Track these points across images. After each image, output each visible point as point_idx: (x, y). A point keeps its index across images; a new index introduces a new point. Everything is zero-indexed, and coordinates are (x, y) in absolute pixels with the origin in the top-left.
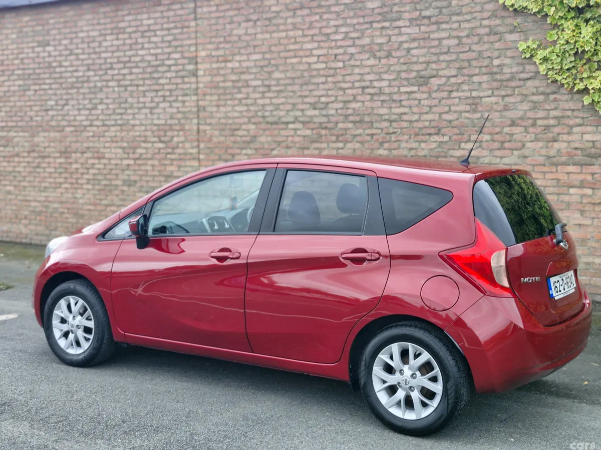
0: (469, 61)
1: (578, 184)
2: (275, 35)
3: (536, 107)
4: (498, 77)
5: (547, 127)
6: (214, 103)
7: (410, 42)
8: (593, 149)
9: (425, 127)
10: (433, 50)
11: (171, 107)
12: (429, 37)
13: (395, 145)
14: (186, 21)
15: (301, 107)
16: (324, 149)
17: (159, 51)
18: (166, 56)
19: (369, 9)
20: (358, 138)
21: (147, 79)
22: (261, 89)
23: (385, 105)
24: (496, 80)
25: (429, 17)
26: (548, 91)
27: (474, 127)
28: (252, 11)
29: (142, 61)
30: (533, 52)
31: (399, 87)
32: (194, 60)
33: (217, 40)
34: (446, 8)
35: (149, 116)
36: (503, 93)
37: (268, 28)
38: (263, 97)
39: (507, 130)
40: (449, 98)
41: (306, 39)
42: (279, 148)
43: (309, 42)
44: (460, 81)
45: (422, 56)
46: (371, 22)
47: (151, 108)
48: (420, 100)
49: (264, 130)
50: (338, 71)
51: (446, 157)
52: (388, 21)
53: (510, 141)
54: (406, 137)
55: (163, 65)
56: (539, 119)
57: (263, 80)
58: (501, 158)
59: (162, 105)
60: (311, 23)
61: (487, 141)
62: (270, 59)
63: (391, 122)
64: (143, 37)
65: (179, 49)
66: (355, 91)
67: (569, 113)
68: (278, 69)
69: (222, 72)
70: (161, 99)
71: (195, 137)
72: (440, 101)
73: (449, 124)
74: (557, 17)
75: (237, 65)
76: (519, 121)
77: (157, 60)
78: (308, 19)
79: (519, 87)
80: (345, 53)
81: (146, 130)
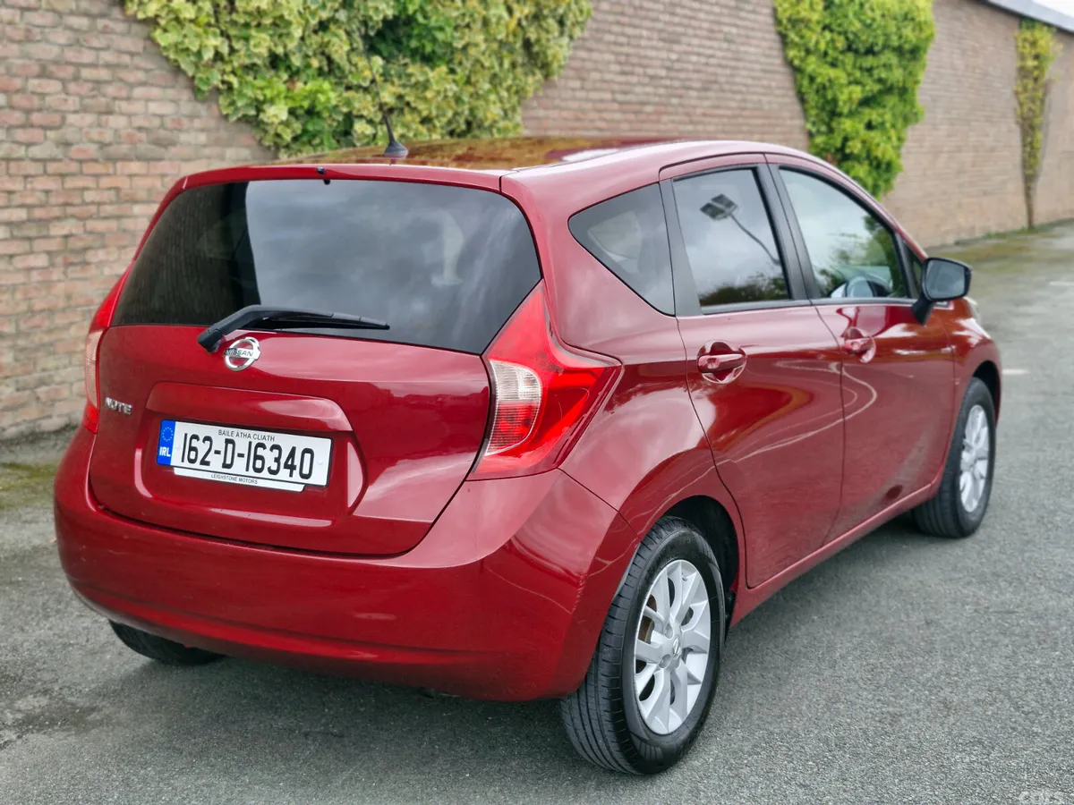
1: (145, 195)
3: (78, 41)
5: (98, 83)
8: (161, 131)
39: (33, 84)
53: (40, 110)
56: (85, 66)
67: (126, 59)
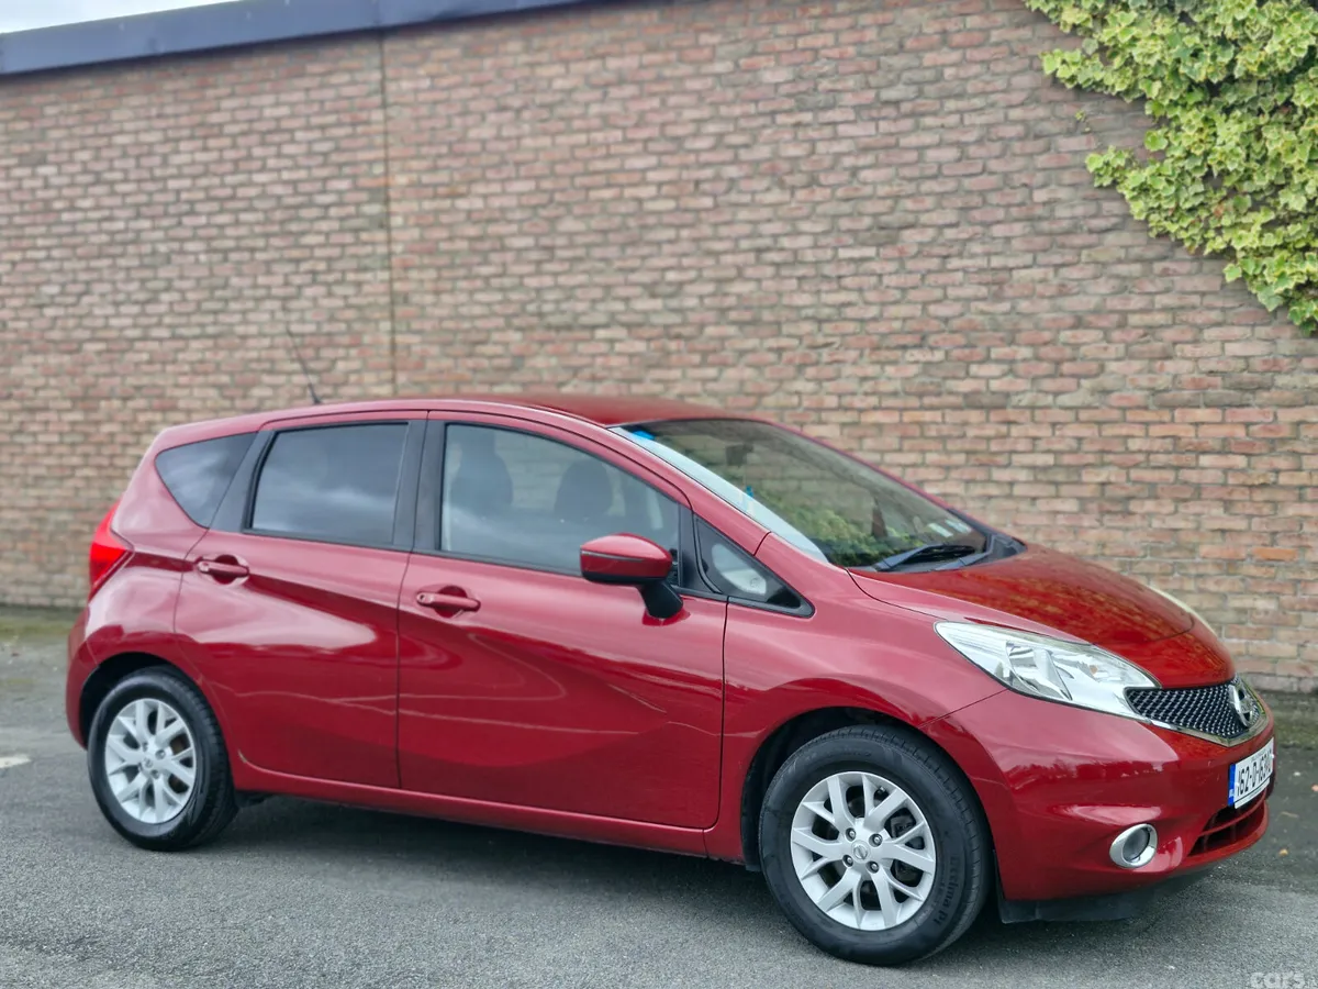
0: (982, 193)
1: (1217, 445)
2: (561, 140)
3: (1126, 288)
4: (1045, 226)
5: (1150, 330)
6: (428, 286)
7: (857, 156)
8: (1245, 374)
9: (892, 333)
10: (907, 172)
11: (330, 295)
12: (897, 145)
13: (830, 371)
14: (362, 109)
15: (622, 292)
16: (675, 381)
17: (302, 174)
18: (318, 186)
19: (769, 84)
20: (749, 358)
21: (274, 235)
22: (535, 255)
23: (806, 287)
24: (1040, 233)
25: (896, 103)
26: (1150, 254)
27: (995, 330)
28: (510, 88)
29: (263, 196)
30: (1117, 175)
31: (835, 249)
32: (382, 194)
33: (434, 151)
34: (931, 82)
35: (280, 315)
36: (1057, 259)
37: (547, 125)
38: (538, 273)
39: (1065, 335)
40: (942, 270)
41: (631, 149)
42: (575, 382)
43: (637, 155)
44: (964, 236)
45: (883, 183)
46: (773, 113)
47: (285, 299)
48: (880, 276)
49: (542, 343)
50: (703, 215)
51: (939, 394)
52: (808, 110)
53: (1073, 359)
54: (853, 354)
55: (310, 205)
56: (1134, 312)
57: (537, 236)
58: (1056, 394)
59: (309, 292)
60: (642, 114)
61: (1024, 360)
62: (552, 192)
63: (820, 321)
64: (263, 144)
65: (347, 170)
66: (740, 259)
67: (1195, 300)
68: (569, 212)
69: (445, 219)
70: (308, 278)
71: (386, 361)
72: (923, 278)
73: (943, 326)
74: (1166, 102)
75: (478, 204)
76: (1091, 318)
77: (296, 193)
78: (635, 107)
79: (1090, 247)
80: (717, 178)
81: (272, 347)
